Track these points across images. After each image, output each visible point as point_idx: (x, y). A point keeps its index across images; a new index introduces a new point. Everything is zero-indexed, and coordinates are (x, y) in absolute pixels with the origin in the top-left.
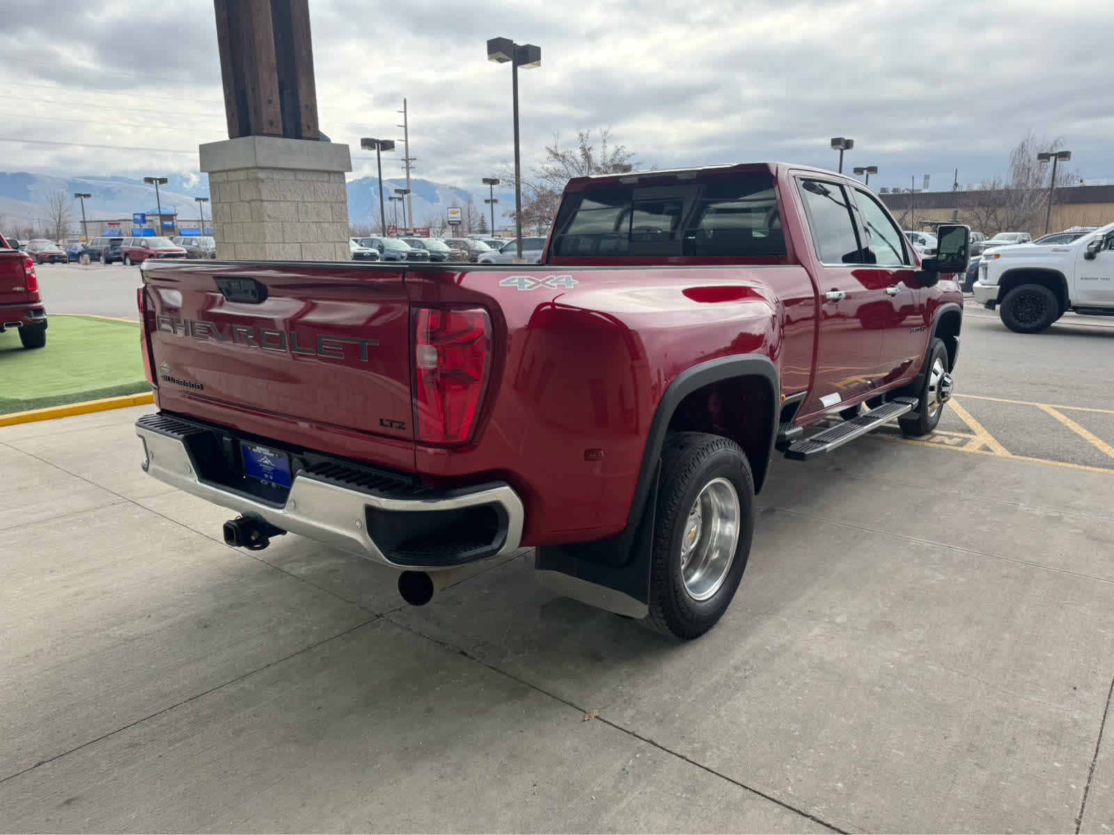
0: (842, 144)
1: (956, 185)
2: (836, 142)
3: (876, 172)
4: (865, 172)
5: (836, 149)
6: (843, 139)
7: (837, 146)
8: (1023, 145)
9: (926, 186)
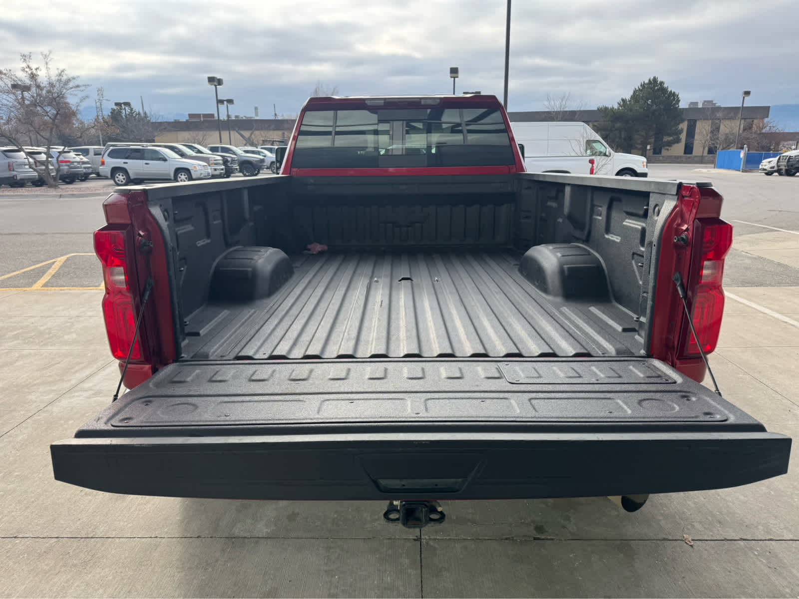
0: (215, 81)
1: (276, 115)
2: (211, 80)
3: (233, 103)
4: (225, 102)
5: (212, 85)
6: (216, 78)
7: (213, 83)
8: (316, 90)
9: (257, 114)
